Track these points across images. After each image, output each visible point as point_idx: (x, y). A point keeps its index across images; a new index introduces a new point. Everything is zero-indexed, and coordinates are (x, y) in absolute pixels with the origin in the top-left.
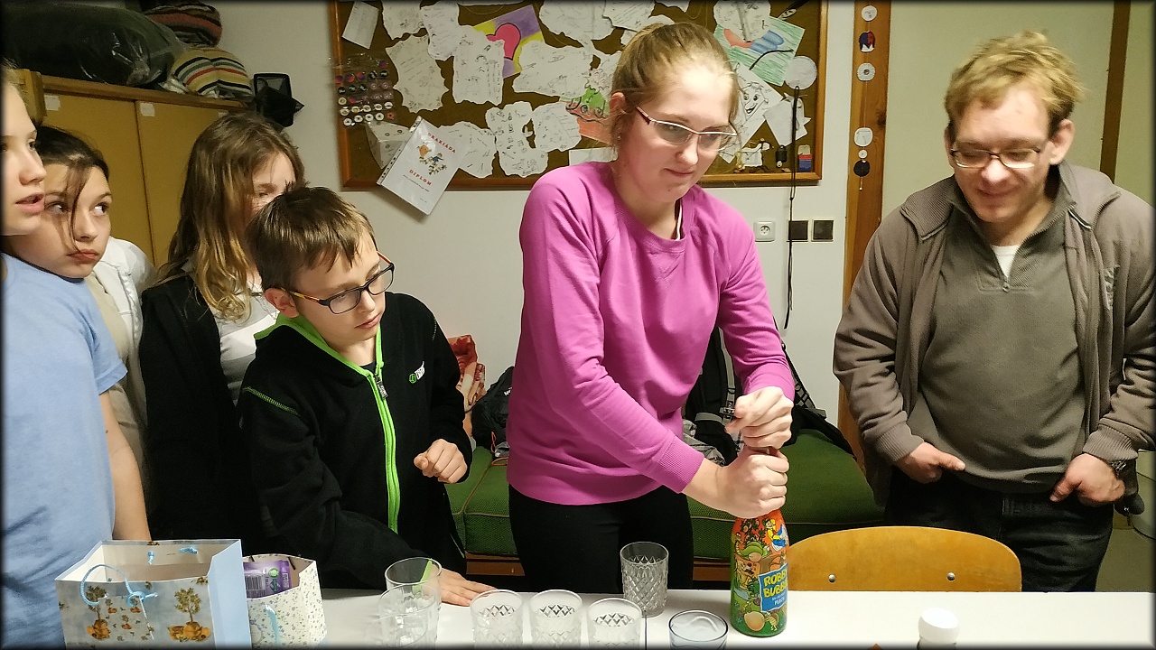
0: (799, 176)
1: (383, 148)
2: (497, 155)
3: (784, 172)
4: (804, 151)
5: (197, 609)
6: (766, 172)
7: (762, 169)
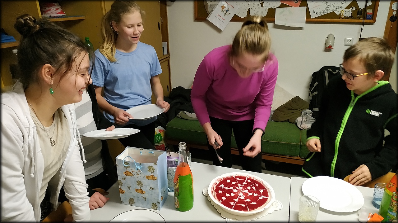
0: (366, 21)
1: (209, 6)
2: (249, 10)
3: (360, 19)
4: (370, 11)
5: (154, 172)
6: (352, 19)
7: (351, 18)
